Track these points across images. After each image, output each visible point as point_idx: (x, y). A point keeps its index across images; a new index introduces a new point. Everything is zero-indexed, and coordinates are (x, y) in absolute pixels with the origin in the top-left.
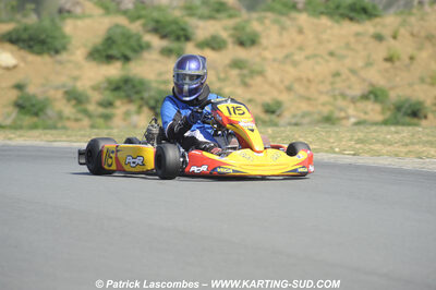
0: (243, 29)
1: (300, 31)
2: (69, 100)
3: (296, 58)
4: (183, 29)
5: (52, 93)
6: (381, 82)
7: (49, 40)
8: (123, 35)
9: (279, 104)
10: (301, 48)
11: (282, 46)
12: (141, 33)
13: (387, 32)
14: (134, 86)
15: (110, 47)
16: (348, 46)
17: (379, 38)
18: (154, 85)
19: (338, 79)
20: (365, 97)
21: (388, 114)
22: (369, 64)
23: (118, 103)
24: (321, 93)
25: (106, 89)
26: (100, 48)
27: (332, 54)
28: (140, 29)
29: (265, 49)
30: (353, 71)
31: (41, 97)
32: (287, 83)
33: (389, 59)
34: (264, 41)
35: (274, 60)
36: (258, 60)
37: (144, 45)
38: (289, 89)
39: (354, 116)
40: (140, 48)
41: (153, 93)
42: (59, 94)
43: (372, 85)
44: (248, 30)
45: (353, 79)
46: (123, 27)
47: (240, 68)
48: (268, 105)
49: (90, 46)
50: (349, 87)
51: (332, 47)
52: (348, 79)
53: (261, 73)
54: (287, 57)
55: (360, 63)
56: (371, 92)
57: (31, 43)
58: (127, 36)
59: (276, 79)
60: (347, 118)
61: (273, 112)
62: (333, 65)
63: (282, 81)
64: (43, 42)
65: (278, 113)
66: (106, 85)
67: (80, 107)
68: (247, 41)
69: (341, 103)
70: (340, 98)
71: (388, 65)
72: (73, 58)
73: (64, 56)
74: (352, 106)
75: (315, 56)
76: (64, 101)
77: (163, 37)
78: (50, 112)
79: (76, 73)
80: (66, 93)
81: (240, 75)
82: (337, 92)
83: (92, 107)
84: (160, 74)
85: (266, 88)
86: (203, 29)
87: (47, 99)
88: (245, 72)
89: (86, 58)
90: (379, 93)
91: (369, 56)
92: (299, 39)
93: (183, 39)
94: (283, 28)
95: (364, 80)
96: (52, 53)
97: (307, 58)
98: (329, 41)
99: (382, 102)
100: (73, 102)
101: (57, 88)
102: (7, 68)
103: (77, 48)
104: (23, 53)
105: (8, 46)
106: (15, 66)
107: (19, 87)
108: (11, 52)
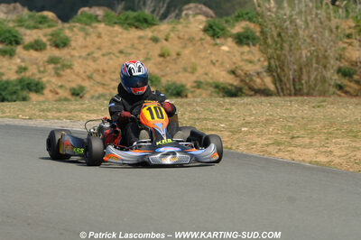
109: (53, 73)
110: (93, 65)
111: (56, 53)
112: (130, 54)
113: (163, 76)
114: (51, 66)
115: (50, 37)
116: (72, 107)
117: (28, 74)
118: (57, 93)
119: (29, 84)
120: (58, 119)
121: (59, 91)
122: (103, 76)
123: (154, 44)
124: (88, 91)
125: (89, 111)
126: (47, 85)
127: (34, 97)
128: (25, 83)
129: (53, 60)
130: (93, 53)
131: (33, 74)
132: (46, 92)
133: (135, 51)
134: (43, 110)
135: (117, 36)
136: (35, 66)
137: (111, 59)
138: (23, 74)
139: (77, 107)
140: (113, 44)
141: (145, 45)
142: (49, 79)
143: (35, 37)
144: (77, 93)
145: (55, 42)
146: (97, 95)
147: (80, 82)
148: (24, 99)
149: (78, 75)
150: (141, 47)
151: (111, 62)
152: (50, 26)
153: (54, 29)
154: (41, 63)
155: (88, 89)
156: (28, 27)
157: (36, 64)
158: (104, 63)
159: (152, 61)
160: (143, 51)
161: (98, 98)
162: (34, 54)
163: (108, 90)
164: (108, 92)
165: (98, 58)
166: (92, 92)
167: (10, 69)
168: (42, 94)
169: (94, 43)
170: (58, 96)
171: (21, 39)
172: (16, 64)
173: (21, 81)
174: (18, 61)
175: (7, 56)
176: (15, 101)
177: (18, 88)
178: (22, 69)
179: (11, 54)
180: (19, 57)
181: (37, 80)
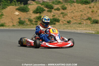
0: (63, 6)
1: (75, 7)
2: (29, 21)
3: (74, 12)
4: (52, 7)
6: (90, 16)
7: (25, 9)
9: (70, 21)
10: (75, 10)
11: (71, 9)
12: (43, 8)
13: (92, 7)
15: (37, 10)
16: (84, 9)
17: (90, 8)
19: (82, 16)
20: (87, 19)
21: (92, 23)
22: (88, 13)
23: (38, 21)
24: (79, 19)
25: (36, 19)
26: (35, 11)
27: (81, 11)
29: (68, 10)
30: (85, 14)
31: (23, 21)
32: (72, 17)
33: (92, 12)
34: (68, 9)
35: (70, 12)
36: (66, 12)
38: (72, 18)
39: (85, 23)
40: (43, 10)
42: (27, 20)
43: (88, 17)
44: (65, 6)
45: (85, 16)
46: (40, 6)
47: (63, 14)
49: (33, 10)
50: (84, 17)
51: (81, 9)
52: (84, 16)
53: (67, 15)
54: (72, 12)
55: (86, 13)
56: (88, 18)
57: (22, 10)
58: (40, 8)
59: (70, 16)
60: (83, 23)
61: (69, 23)
62: (81, 13)
63: (71, 16)
66: (36, 18)
67: (31, 22)
69: (82, 21)
70: (82, 20)
71: (92, 13)
72: (30, 13)
73: (28, 13)
74: (84, 21)
75: (78, 11)
77: (48, 8)
78: (25, 23)
79: (30, 16)
82: (81, 18)
83: (33, 22)
85: (68, 18)
86: (56, 7)
87: (24, 21)
88: (64, 15)
89: (32, 13)
90: (90, 18)
91: (88, 11)
92: (74, 8)
94: (71, 6)
95: (87, 16)
96: (26, 12)
97: (76, 12)
98: (80, 8)
99: (90, 20)
100: (30, 21)
102: (17, 15)
103: (31, 11)
104: (20, 12)
105: (18, 11)
106: (19, 15)
107: (19, 19)
108: (18, 12)
109: (62, 17)
110: (73, 15)
111: (63, 11)
112: (83, 11)
113: (92, 18)
115: (61, 7)
117: (55, 17)
118: (63, 22)
119: (56, 20)
121: (64, 22)
122: (76, 18)
123: (90, 9)
124: (72, 22)
126: (61, 20)
127: (57, 23)
128: (55, 19)
129: (62, 13)
130: (73, 11)
131: (57, 17)
132: (60, 22)
133: (85, 11)
135: (79, 7)
136: (57, 15)
137: (78, 13)
138: (54, 17)
140: (79, 9)
141: (88, 9)
142: (61, 18)
143: (57, 7)
144: (69, 22)
145: (63, 8)
146: (74, 23)
148: (54, 24)
149: (69, 17)
150: (86, 9)
151: (78, 14)
152: (61, 4)
154: (59, 14)
155: (71, 21)
156: (55, 4)
157: (58, 14)
158: (76, 14)
159: (89, 13)
160: (87, 11)
162: (57, 11)
163: (77, 21)
164: (77, 22)
165: (74, 13)
166: (73, 22)
167: (50, 16)
168: (59, 22)
169: (73, 9)
170: (63, 23)
171: (53, 7)
172: (52, 14)
173: (53, 19)
174: (53, 13)
175: (50, 12)
176: (52, 24)
177: (53, 21)
178: (54, 16)
179: (51, 12)
180: (53, 12)
181: (58, 19)
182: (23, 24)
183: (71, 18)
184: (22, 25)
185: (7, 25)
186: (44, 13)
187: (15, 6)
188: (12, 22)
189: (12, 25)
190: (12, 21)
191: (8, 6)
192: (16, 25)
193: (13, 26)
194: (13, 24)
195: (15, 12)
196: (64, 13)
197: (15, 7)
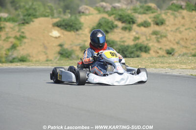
0: (158, 17)
1: (183, 18)
2: (82, 51)
3: (181, 29)
4: (132, 19)
5: (75, 48)
7: (74, 25)
8: (105, 22)
9: (173, 50)
10: (183, 25)
11: (175, 24)
12: (113, 21)
14: (110, 44)
15: (100, 27)
18: (119, 43)
24: (192, 44)
26: (95, 28)
28: (113, 19)
29: (168, 26)
31: (70, 50)
32: (177, 41)
34: (167, 23)
35: (171, 31)
36: (164, 31)
37: (114, 26)
38: (178, 43)
40: (113, 27)
41: (117, 47)
42: (78, 48)
44: (160, 18)
46: (105, 18)
47: (156, 35)
48: (168, 50)
49: (91, 27)
53: (165, 37)
54: (177, 29)
57: (66, 27)
58: (107, 22)
59: (172, 39)
61: (170, 53)
63: (175, 40)
64: (71, 26)
65: (173, 54)
68: (159, 23)
72: (84, 32)
73: (80, 32)
75: (189, 28)
76: (80, 51)
77: (123, 22)
78: (73, 56)
79: (85, 39)
80: (81, 47)
81: (156, 37)
84: (121, 38)
85: (168, 43)
86: (140, 18)
87: (72, 50)
88: (159, 36)
92: (183, 21)
93: (131, 23)
94: (176, 17)
96: (75, 30)
97: (186, 29)
98: (195, 22)
101: (76, 46)
102: (56, 38)
103: (86, 28)
104: (63, 31)
105: (57, 28)
106: (59, 37)
107: (61, 45)
108: (58, 31)
109: (155, 41)
110: (179, 36)
111: (157, 28)
114: (154, 36)
115: (153, 19)
116: (170, 61)
117: (140, 41)
118: (158, 53)
119: (141, 47)
120: (163, 68)
121: (160, 51)
122: (186, 42)
124: (176, 52)
125: (181, 63)
126: (152, 48)
127: (144, 55)
128: (139, 46)
129: (155, 33)
130: (179, 28)
131: (143, 42)
132: (151, 52)
134: (153, 63)
136: (144, 37)
137: (191, 32)
138: (137, 42)
139: (173, 61)
140: (192, 22)
142: (152, 44)
143: (144, 19)
145: (155, 22)
147: (172, 46)
148: (138, 56)
149: (170, 41)
151: (191, 34)
152: (153, 13)
153: (156, 14)
154: (148, 35)
155: (176, 50)
156: (140, 13)
157: (145, 35)
158: (186, 34)
161: (183, 55)
162: (143, 29)
163: (189, 50)
164: (189, 52)
165: (182, 31)
166: (179, 52)
167: (129, 39)
168: (149, 53)
169: (180, 22)
170: (158, 55)
171: (136, 20)
172: (133, 35)
173: (136, 45)
174: (134, 33)
175: (127, 31)
176: (133, 58)
177: (135, 49)
178: (137, 38)
179: (130, 30)
180: (135, 31)
181: (145, 45)
182: (68, 57)
183: (174, 42)
184: (67, 59)
185: (34, 59)
186: (115, 32)
187: (52, 18)
188: (44, 52)
189: (45, 59)
190: (44, 50)
191: (36, 18)
192: (53, 59)
193: (47, 61)
194: (47, 57)
195: (51, 32)
196: (159, 32)
197: (51, 20)
